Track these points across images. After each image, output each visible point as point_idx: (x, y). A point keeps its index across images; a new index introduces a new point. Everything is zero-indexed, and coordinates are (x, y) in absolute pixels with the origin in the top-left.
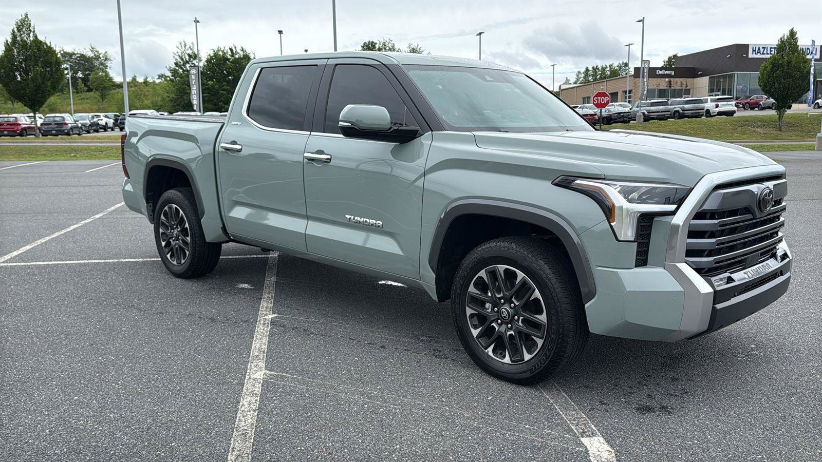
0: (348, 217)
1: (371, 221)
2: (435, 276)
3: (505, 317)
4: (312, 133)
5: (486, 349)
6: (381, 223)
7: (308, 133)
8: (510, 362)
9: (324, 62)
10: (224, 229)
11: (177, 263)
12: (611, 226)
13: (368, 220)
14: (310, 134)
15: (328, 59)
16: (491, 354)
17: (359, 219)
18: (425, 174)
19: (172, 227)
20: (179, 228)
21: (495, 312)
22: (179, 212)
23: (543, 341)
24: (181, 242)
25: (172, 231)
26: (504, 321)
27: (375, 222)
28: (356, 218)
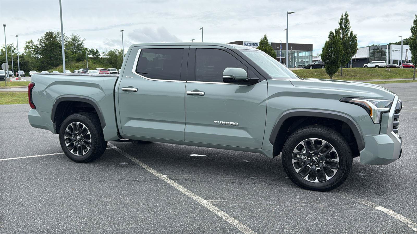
0: (215, 122)
1: (231, 123)
2: (273, 146)
3: (315, 162)
4: (187, 82)
5: (304, 177)
6: (238, 124)
7: (185, 81)
8: (318, 182)
9: (188, 47)
10: (118, 133)
11: (79, 155)
12: (371, 118)
13: (229, 123)
14: (186, 82)
15: (190, 45)
16: (307, 179)
17: (223, 122)
18: (267, 99)
19: (75, 135)
20: (81, 135)
21: (309, 160)
22: (82, 126)
23: (337, 170)
24: (83, 143)
25: (75, 137)
26: (314, 164)
27: (233, 123)
28: (221, 122)
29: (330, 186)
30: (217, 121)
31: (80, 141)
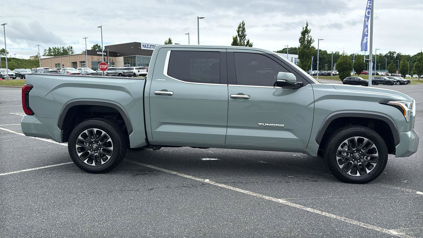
0: (260, 124)
1: (276, 125)
2: (319, 145)
3: (358, 157)
5: (347, 172)
6: (283, 125)
8: (360, 175)
9: (225, 51)
10: (147, 139)
11: (96, 165)
12: (405, 117)
13: (274, 125)
14: (228, 86)
15: (226, 49)
16: (350, 174)
17: (268, 124)
18: (314, 102)
19: (91, 143)
20: (99, 143)
21: (352, 156)
22: (101, 133)
23: (376, 164)
24: (102, 151)
25: (90, 145)
26: (356, 159)
27: (279, 125)
28: (266, 124)
29: (371, 178)
30: (262, 124)
31: (97, 149)
